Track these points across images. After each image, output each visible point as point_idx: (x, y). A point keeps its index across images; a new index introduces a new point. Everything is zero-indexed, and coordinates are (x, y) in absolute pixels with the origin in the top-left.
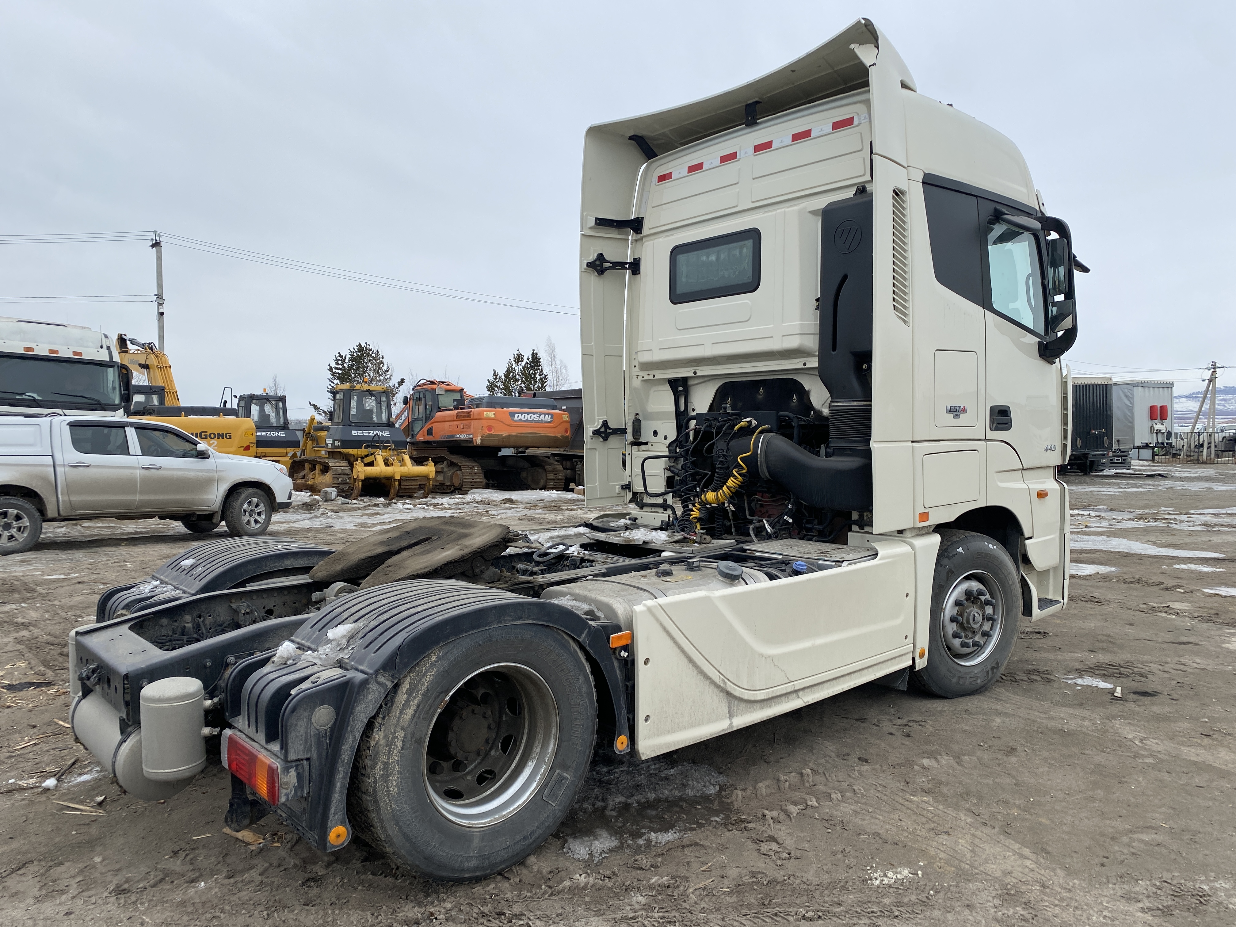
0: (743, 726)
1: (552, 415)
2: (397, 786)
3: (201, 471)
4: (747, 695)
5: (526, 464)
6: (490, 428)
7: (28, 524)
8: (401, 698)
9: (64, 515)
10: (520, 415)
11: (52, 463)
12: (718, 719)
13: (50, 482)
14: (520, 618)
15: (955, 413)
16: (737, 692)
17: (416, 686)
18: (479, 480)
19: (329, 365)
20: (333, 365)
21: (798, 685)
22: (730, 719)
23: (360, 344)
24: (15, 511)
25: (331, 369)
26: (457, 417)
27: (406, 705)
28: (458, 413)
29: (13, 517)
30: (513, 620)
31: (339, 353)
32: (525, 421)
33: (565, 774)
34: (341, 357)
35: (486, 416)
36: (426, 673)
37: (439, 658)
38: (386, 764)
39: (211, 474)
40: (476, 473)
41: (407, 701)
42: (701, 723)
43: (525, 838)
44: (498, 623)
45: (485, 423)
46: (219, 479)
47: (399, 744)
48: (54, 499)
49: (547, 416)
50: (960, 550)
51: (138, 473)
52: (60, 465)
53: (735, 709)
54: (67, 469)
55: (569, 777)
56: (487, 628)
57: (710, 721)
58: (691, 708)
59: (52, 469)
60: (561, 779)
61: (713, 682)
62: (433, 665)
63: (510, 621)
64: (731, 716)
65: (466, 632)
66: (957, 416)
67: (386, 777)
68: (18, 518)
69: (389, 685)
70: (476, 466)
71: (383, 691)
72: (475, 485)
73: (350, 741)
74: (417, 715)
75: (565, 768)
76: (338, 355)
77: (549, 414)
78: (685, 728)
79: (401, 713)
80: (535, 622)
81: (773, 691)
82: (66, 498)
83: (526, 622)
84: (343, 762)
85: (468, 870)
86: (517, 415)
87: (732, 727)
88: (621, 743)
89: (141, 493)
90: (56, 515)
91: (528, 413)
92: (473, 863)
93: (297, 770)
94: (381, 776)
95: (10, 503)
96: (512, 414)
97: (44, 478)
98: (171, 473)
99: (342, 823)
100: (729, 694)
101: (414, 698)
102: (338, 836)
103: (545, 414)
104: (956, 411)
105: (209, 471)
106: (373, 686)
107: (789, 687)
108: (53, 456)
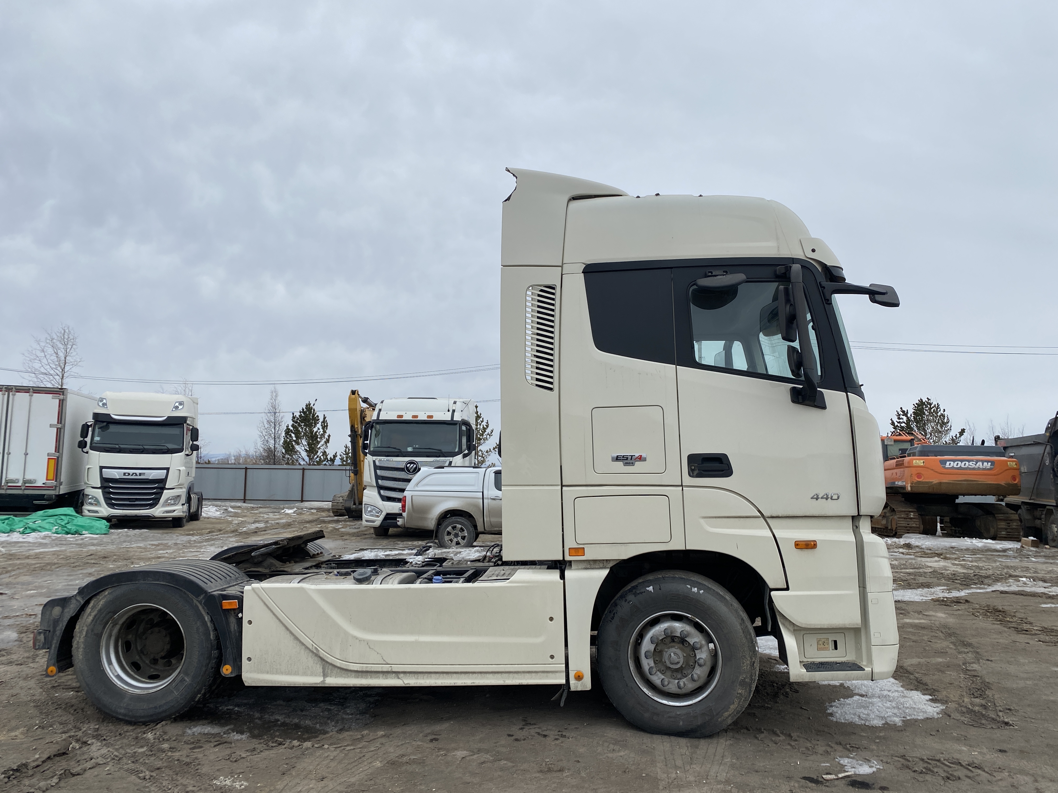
0: (335, 685)
1: (993, 463)
2: (82, 655)
4: (338, 663)
5: (980, 512)
6: (919, 476)
7: (466, 535)
8: (88, 610)
9: (487, 530)
10: (952, 463)
11: (481, 497)
12: (313, 674)
13: (480, 509)
14: (158, 580)
15: (626, 461)
16: (330, 659)
17: (95, 606)
18: (914, 525)
19: (891, 420)
20: (895, 419)
21: (396, 668)
22: (324, 678)
23: (921, 400)
24: (460, 526)
25: (893, 423)
26: (897, 465)
27: (90, 614)
28: (897, 462)
29: (459, 530)
30: (153, 581)
31: (901, 408)
32: (957, 469)
33: (186, 678)
34: (903, 412)
35: (915, 465)
36: (101, 600)
37: (109, 594)
38: (78, 642)
40: (911, 518)
41: (90, 612)
42: (296, 673)
43: (156, 708)
44: (144, 581)
45: (914, 471)
47: (84, 633)
48: (482, 520)
49: (985, 464)
50: (651, 589)
52: (486, 498)
53: (329, 671)
54: (490, 500)
55: (188, 680)
56: (137, 582)
57: (305, 674)
58: (288, 661)
59: (482, 500)
60: (183, 680)
61: (307, 648)
62: (105, 596)
63: (151, 581)
64: (325, 675)
65: (124, 582)
66: (629, 464)
67: (78, 648)
68: (462, 530)
69: (82, 602)
70: (912, 512)
71: (78, 604)
72: (910, 530)
73: (61, 625)
74: (95, 621)
75: (187, 674)
76: (899, 410)
77: (988, 461)
78: (282, 673)
79: (87, 618)
80: (167, 584)
81: (367, 667)
82: (488, 519)
83: (161, 583)
84: (56, 635)
85: (120, 714)
86: (948, 463)
87: (324, 683)
88: (227, 670)
90: (483, 530)
91: (962, 461)
92: (122, 711)
93: (44, 635)
94: (76, 647)
95: (457, 521)
96: (944, 462)
97: (476, 506)
99: (54, 665)
100: (322, 659)
101: (93, 611)
102: (52, 671)
103: (983, 461)
106: (74, 601)
107: (386, 668)
108: (483, 492)
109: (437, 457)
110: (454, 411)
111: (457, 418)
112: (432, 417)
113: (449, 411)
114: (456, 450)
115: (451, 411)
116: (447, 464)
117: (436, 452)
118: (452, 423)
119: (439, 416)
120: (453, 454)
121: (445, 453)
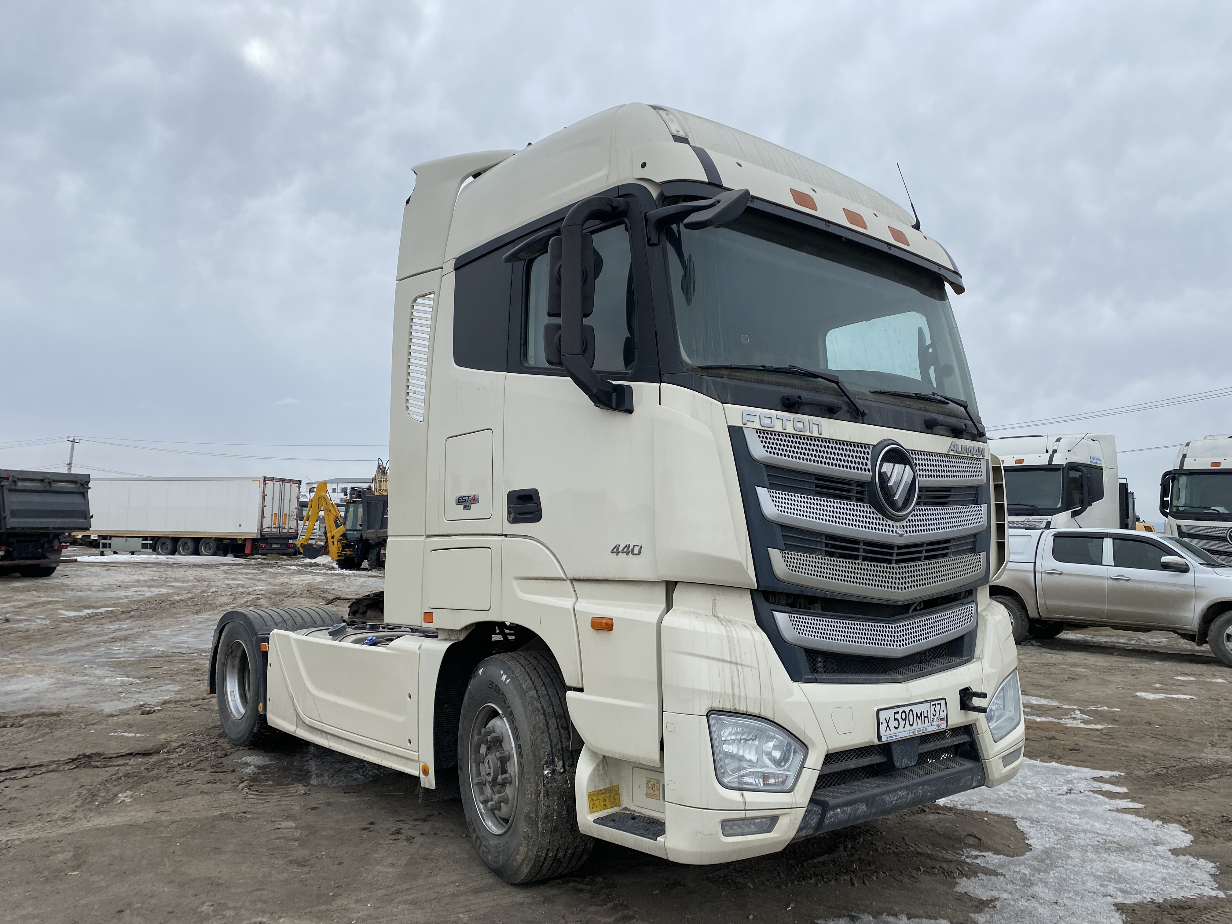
3: (1175, 585)
9: (1043, 616)
11: (1032, 569)
12: (290, 722)
13: (1030, 586)
15: (465, 504)
16: (302, 714)
22: (295, 726)
37: (226, 629)
39: (1189, 590)
46: (1197, 596)
48: (1033, 601)
50: (481, 671)
51: (1107, 583)
52: (1038, 571)
53: (299, 722)
54: (1044, 575)
56: (234, 621)
59: (1033, 574)
61: (290, 696)
66: (467, 507)
81: (312, 723)
82: (1043, 601)
89: (1110, 603)
90: (1036, 616)
97: (1025, 582)
98: (1141, 585)
100: (296, 709)
104: (466, 502)
105: (1184, 586)
107: (321, 726)
108: (1035, 563)
109: (1029, 515)
110: (1055, 451)
111: (1058, 460)
112: (1021, 461)
113: (1047, 452)
114: (1059, 506)
115: (1050, 452)
116: (1044, 525)
117: (1027, 509)
118: (1050, 468)
119: (1030, 460)
120: (1053, 511)
121: (1040, 509)
